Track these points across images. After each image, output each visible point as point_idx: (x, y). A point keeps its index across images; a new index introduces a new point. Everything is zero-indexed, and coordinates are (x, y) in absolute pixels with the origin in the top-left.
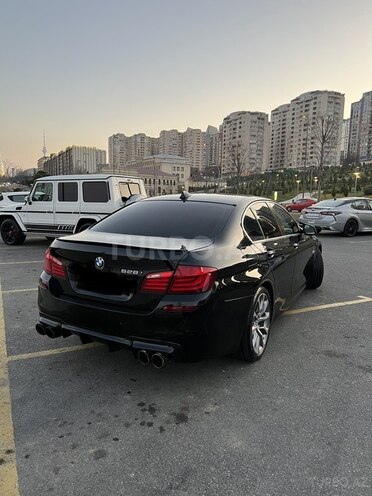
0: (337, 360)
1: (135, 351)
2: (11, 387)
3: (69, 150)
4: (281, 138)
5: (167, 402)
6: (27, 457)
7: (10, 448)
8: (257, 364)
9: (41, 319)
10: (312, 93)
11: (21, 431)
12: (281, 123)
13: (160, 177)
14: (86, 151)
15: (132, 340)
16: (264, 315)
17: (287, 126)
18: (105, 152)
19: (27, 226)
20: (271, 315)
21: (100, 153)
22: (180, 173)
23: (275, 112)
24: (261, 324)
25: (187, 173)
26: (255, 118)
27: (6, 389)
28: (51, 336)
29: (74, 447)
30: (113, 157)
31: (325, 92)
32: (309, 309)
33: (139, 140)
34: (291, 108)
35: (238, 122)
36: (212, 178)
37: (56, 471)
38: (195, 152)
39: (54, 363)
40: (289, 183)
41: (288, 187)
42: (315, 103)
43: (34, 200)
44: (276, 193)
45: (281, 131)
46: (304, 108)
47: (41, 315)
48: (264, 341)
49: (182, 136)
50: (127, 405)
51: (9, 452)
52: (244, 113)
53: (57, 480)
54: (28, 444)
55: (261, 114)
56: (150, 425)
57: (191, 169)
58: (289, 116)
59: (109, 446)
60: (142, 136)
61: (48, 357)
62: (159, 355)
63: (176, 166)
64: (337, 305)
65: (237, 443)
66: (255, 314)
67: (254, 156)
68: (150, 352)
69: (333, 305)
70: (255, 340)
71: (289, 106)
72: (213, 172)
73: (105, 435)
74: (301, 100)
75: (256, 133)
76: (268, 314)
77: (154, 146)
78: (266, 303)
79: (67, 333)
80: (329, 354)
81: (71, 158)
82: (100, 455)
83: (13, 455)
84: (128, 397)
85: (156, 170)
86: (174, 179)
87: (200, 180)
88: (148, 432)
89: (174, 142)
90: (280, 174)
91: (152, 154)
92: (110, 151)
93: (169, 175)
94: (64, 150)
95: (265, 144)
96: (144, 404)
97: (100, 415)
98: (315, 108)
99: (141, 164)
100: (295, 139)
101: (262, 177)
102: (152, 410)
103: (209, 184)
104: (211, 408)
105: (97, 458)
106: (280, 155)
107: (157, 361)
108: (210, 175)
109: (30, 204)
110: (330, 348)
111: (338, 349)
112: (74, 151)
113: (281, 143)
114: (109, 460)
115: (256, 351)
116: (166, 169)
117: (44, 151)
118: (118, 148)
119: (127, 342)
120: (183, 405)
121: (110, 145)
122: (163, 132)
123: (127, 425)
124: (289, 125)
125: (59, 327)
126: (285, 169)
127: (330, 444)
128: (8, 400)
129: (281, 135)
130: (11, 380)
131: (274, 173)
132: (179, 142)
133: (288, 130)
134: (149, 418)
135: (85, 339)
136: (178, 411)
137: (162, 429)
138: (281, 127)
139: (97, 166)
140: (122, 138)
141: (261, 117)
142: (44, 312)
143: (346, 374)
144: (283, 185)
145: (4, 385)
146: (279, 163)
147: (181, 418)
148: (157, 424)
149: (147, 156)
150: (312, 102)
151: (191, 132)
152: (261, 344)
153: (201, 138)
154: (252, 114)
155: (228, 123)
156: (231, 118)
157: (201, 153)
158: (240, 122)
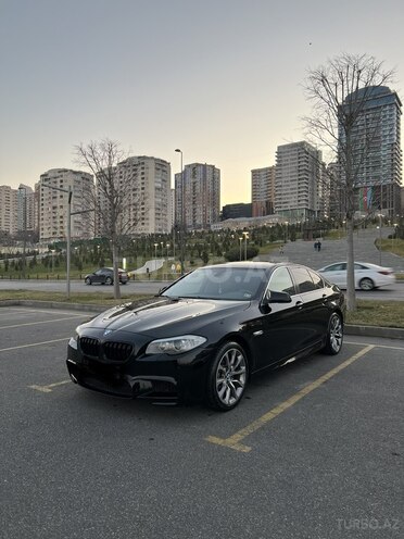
23: (101, 174)
26: (78, 178)
31: (152, 158)
34: (118, 171)
35: (58, 180)
36: (29, 243)
42: (143, 168)
44: (125, 261)
46: (132, 172)
52: (66, 171)
55: (85, 174)
58: (116, 179)
71: (115, 168)
74: (129, 163)
87: (12, 244)
98: (143, 174)
108: (26, 239)
131: (105, 239)
141: (86, 177)
150: (140, 167)
153: (11, 196)
154: (75, 173)
155: (46, 180)
156: (50, 175)
157: (11, 214)
158: (61, 181)
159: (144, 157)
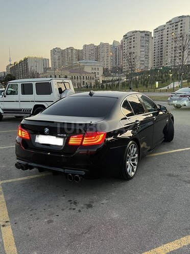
0: (173, 178)
1: (66, 174)
2: (4, 195)
3: (26, 60)
4: (160, 47)
5: (82, 199)
6: (16, 223)
7: (7, 220)
8: (130, 181)
9: (17, 161)
10: (180, 17)
11: (11, 213)
12: (160, 37)
13: (84, 75)
14: (36, 60)
15: (64, 169)
16: (134, 156)
17: (163, 39)
18: (48, 60)
19: (3, 110)
20: (139, 155)
21: (45, 61)
22: (97, 71)
23: (156, 31)
24: (133, 160)
25: (101, 72)
26: (143, 35)
27: (2, 196)
28: (23, 169)
29: (38, 219)
30: (54, 63)
31: (188, 16)
32: (164, 153)
33: (70, 51)
34: (166, 28)
35: (132, 37)
36: (117, 74)
37: (30, 228)
38: (106, 58)
39: (25, 184)
40: (166, 76)
41: (165, 78)
42: (181, 24)
43: (7, 94)
44: (157, 83)
45: (160, 42)
46: (175, 27)
47: (17, 159)
48: (135, 170)
49: (97, 48)
50: (63, 201)
51: (7, 222)
52: (136, 32)
53: (31, 232)
54: (15, 218)
55: (147, 32)
56: (74, 209)
57: (104, 68)
58: (165, 32)
59: (54, 219)
60: (72, 49)
61: (22, 181)
62: (77, 176)
63: (94, 67)
64: (180, 150)
65: (115, 215)
66: (128, 155)
67: (143, 59)
68: (73, 175)
69: (178, 150)
70: (129, 169)
71: (165, 26)
72: (117, 70)
73: (52, 214)
74: (173, 22)
75: (144, 45)
76: (137, 155)
77: (79, 55)
78: (135, 149)
79: (31, 168)
80: (170, 175)
81: (27, 64)
82: (50, 221)
83: (9, 223)
84: (63, 198)
85: (81, 70)
86: (93, 75)
87: (110, 75)
88: (73, 212)
89: (92, 52)
90: (160, 70)
91: (79, 60)
92: (51, 59)
93: (90, 73)
94: (23, 59)
95: (150, 51)
96: (71, 201)
97: (49, 206)
98: (181, 27)
99: (71, 67)
100: (169, 47)
101: (148, 72)
102: (75, 203)
103: (115, 78)
104: (104, 201)
105: (49, 223)
106: (160, 58)
107: (77, 179)
108: (116, 72)
109: (5, 97)
110: (171, 172)
111: (175, 173)
112: (29, 59)
113: (160, 50)
114: (54, 223)
115: (130, 174)
116: (88, 69)
117: (10, 61)
118: (57, 57)
119: (62, 170)
120: (91, 200)
121: (51, 55)
122: (85, 46)
123: (63, 210)
124: (165, 38)
125: (27, 165)
126: (163, 67)
127: (160, 215)
128: (4, 201)
129: (160, 45)
130: (4, 192)
131: (156, 70)
132: (96, 52)
133: (165, 42)
134: (73, 206)
135: (41, 170)
136: (88, 203)
137: (80, 211)
138: (160, 40)
139: (44, 68)
140: (59, 51)
141: (147, 34)
142: (19, 157)
143: (176, 185)
144: (162, 77)
145: (1, 194)
146: (159, 63)
147: (89, 206)
148: (77, 209)
149: (75, 62)
150: (179, 23)
151: (102, 45)
152: (133, 171)
153: (109, 48)
154: (141, 32)
155: (126, 38)
156: (128, 35)
157: (109, 59)
158: (134, 38)
159: (183, 17)
